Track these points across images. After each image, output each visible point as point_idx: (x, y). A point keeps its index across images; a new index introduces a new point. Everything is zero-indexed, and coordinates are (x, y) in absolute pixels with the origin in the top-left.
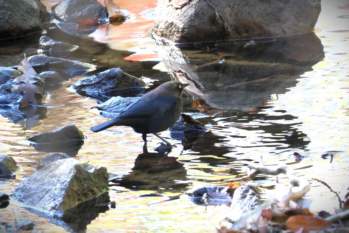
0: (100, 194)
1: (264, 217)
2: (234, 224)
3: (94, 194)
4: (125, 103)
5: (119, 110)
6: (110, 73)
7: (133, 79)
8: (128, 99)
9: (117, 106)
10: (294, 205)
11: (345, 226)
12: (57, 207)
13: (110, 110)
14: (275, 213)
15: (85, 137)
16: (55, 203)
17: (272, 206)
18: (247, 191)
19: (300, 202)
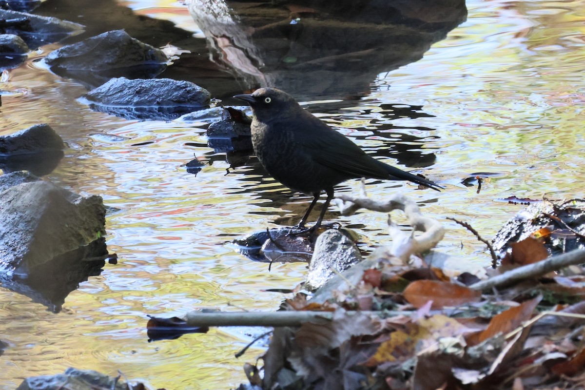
0: (91, 241)
1: (367, 281)
2: (316, 293)
3: (81, 240)
4: (133, 89)
5: (122, 100)
6: (108, 37)
7: (147, 49)
8: (138, 82)
9: (119, 94)
10: (417, 263)
11: (503, 299)
12: (19, 261)
13: (108, 100)
14: (386, 275)
15: (65, 144)
16: (14, 255)
17: (381, 263)
18: (338, 238)
19: (428, 257)
